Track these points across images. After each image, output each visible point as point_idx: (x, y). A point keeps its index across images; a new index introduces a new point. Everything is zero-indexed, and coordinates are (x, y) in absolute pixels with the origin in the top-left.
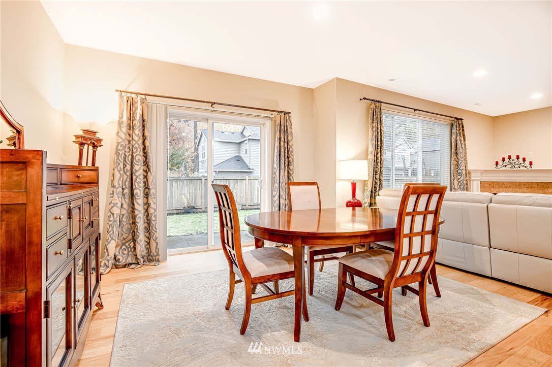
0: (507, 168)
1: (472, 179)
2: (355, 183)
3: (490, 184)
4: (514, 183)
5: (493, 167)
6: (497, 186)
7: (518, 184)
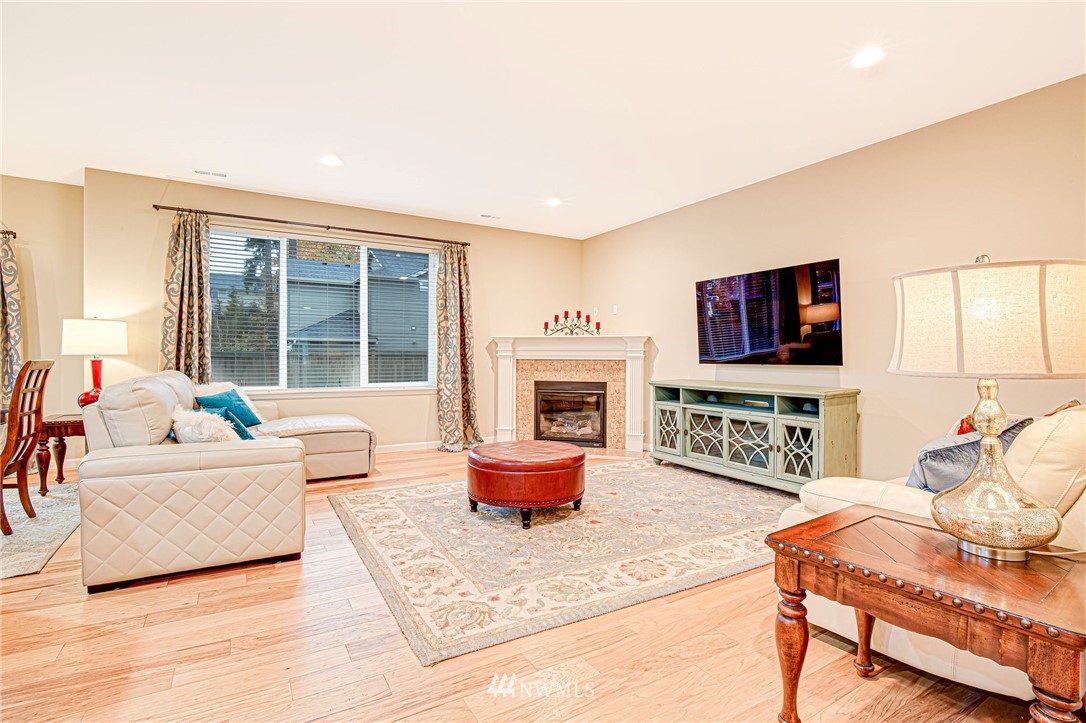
0: (562, 335)
1: (499, 354)
2: (100, 362)
3: (532, 365)
4: (567, 363)
5: (540, 332)
6: (543, 368)
7: (574, 363)
